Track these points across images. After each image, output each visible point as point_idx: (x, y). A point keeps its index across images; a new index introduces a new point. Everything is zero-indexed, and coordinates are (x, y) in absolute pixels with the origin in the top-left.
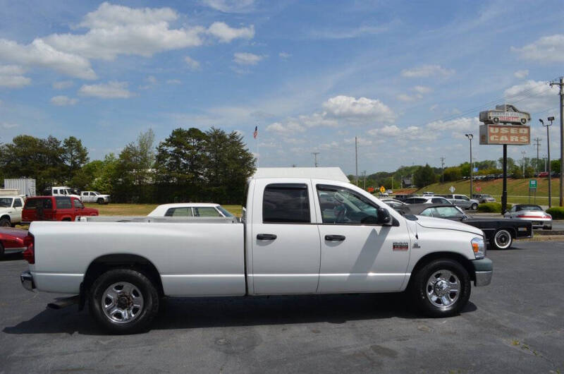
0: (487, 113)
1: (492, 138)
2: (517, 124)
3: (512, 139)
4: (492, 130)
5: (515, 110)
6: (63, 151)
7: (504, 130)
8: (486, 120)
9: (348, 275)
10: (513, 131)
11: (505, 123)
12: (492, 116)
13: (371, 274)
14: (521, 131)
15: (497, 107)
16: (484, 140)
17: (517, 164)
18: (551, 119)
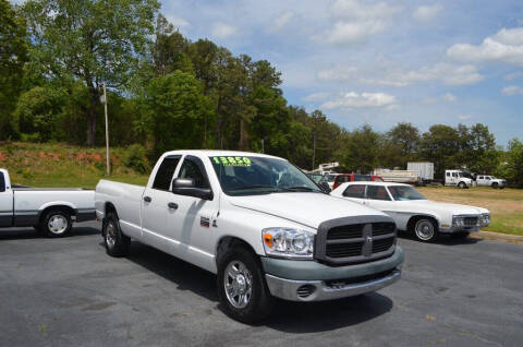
6: (473, 138)
9: (178, 243)
13: (191, 248)
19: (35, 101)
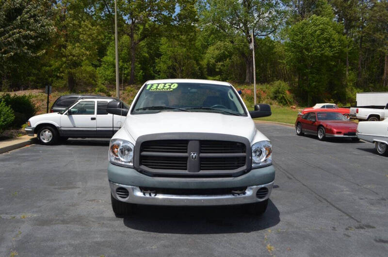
19: (217, 52)
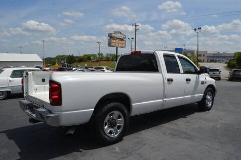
0: (111, 34)
1: (113, 44)
2: (122, 39)
3: (120, 45)
4: (113, 41)
5: (121, 34)
7: (117, 41)
8: (111, 37)
9: (190, 96)
10: (120, 42)
11: (117, 38)
12: (113, 35)
13: (196, 95)
14: (123, 42)
15: (115, 32)
16: (110, 45)
17: (104, 56)
18: (132, 38)
